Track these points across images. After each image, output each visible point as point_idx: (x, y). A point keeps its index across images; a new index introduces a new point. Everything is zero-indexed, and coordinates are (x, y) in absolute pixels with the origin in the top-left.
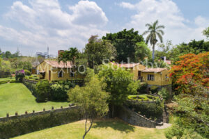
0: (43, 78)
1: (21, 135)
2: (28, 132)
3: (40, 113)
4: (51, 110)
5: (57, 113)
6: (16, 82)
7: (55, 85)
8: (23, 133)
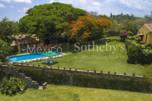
0: (141, 40)
1: (103, 88)
2: (109, 89)
3: (121, 76)
4: (131, 75)
5: (137, 80)
6: (120, 41)
7: (147, 50)
8: (105, 88)
